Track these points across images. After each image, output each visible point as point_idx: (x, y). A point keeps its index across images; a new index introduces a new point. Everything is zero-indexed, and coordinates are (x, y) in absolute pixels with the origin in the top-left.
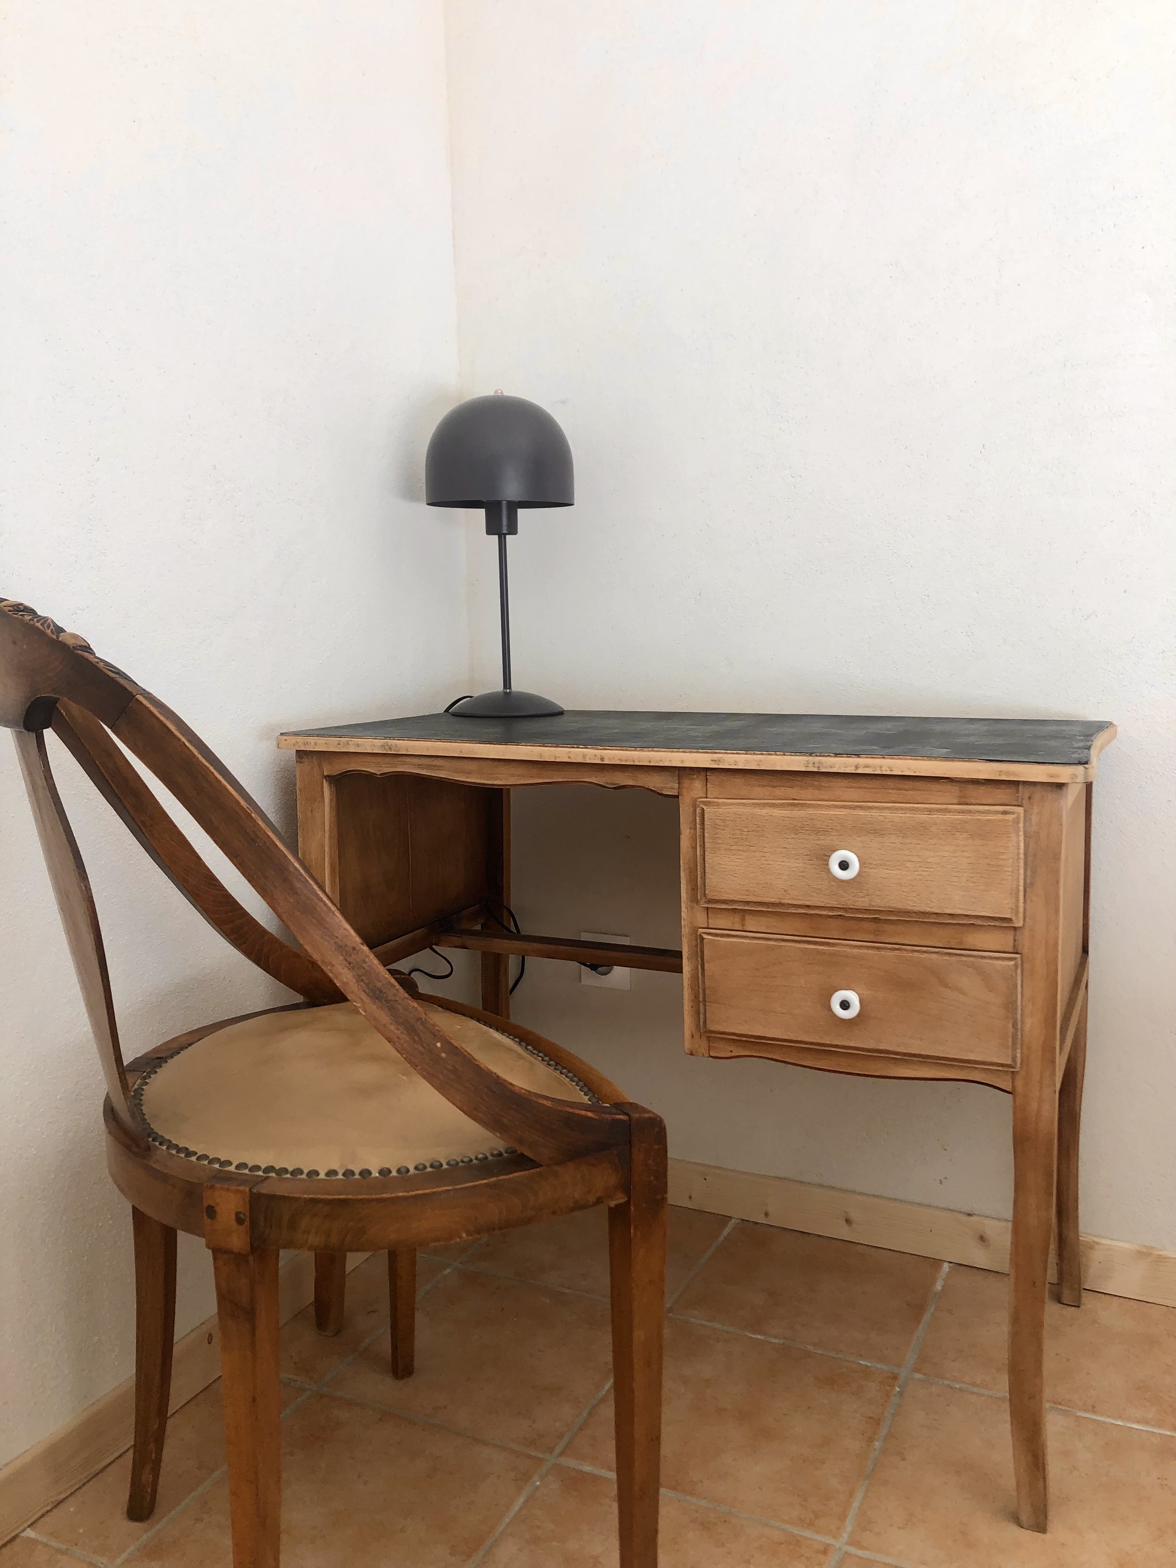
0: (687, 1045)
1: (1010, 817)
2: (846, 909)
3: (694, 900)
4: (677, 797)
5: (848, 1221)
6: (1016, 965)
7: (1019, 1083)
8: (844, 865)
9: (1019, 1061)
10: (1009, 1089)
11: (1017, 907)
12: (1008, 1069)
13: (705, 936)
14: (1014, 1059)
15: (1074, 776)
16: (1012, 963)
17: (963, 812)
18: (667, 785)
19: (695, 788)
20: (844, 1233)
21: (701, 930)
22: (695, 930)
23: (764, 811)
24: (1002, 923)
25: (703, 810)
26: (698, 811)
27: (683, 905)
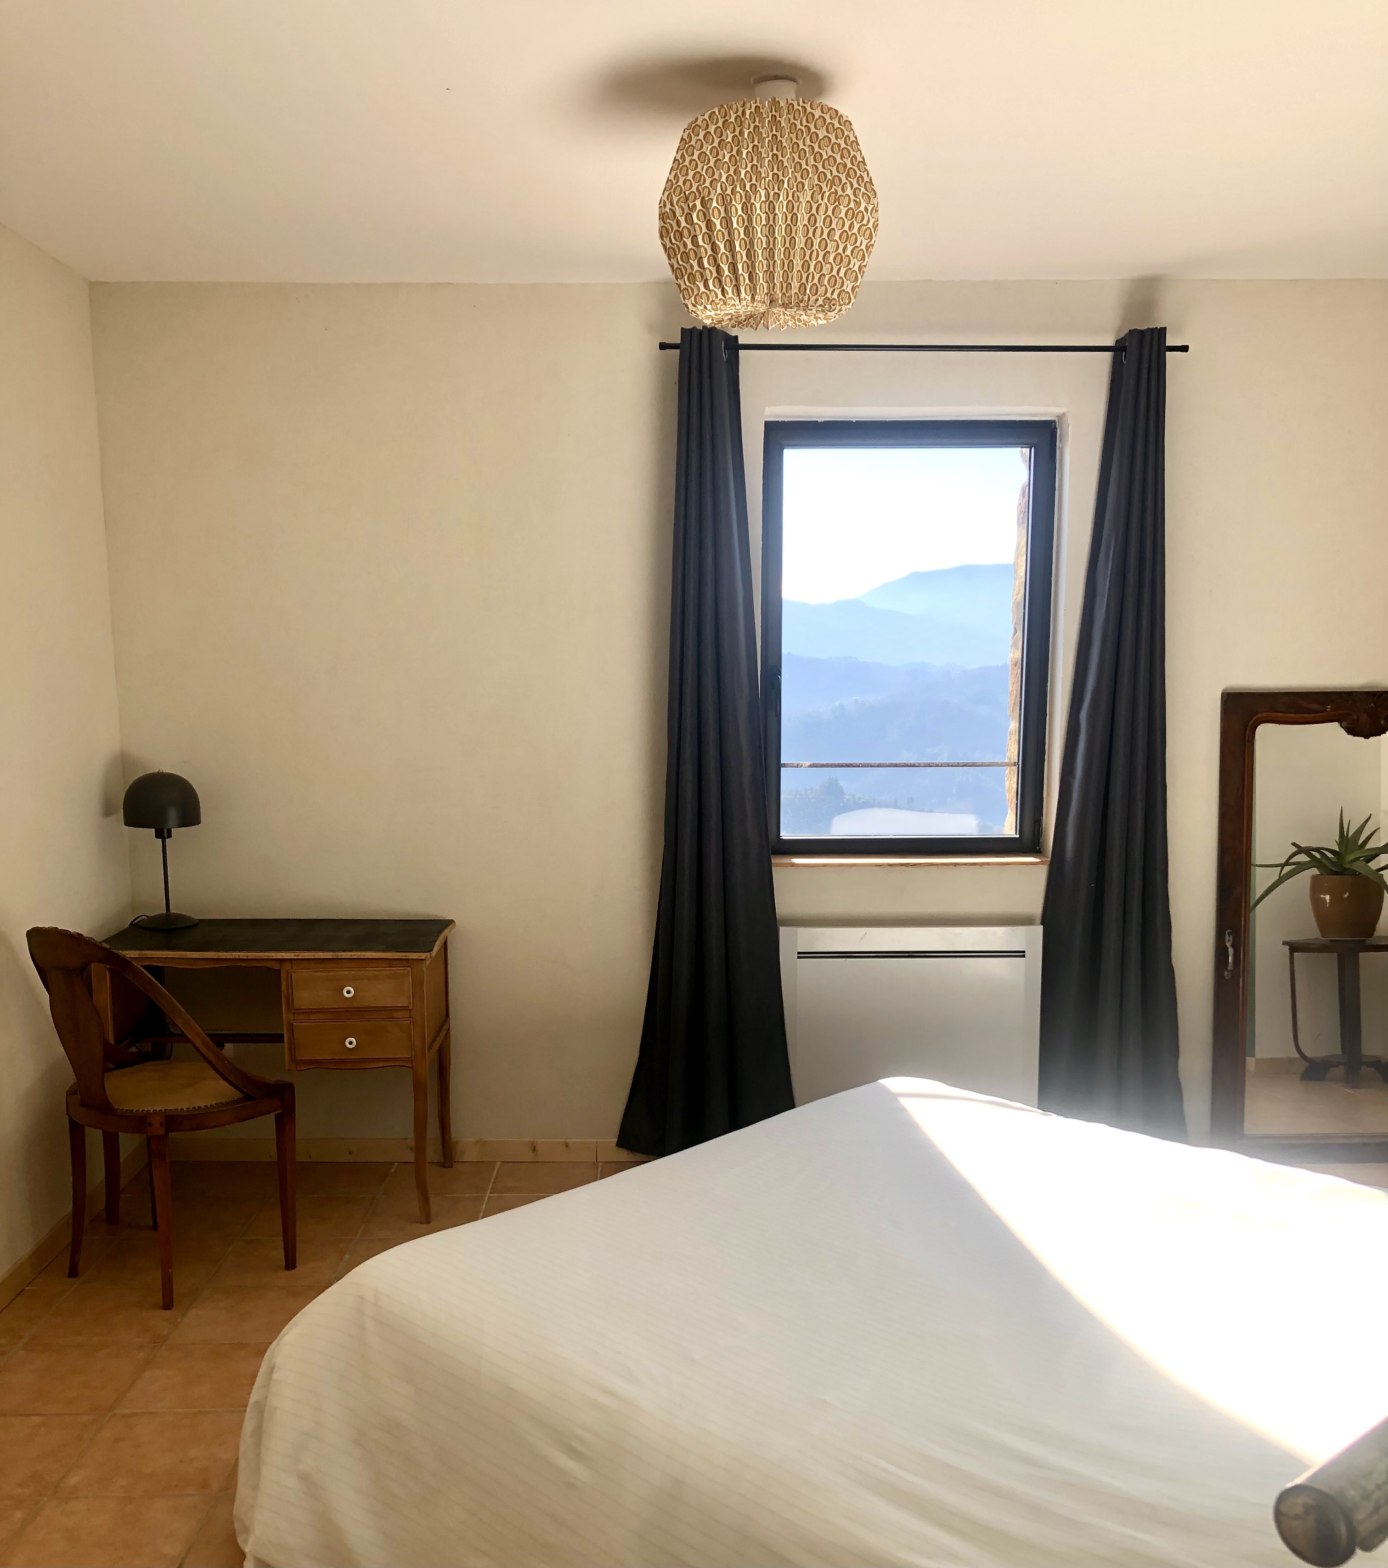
0: (287, 1068)
1: (406, 971)
2: (349, 1008)
3: (288, 1009)
4: (280, 970)
5: (350, 1153)
6: (411, 1022)
7: (414, 1064)
8: (348, 992)
9: (413, 1056)
10: (410, 1066)
11: (410, 1002)
12: (410, 1060)
13: (294, 1023)
14: (412, 1055)
15: (426, 956)
16: (409, 1022)
17: (390, 970)
18: (276, 966)
19: (288, 966)
20: (350, 1159)
21: (292, 1021)
22: (289, 1022)
23: (317, 974)
24: (406, 1008)
25: (291, 975)
26: (289, 975)
27: (284, 1012)
